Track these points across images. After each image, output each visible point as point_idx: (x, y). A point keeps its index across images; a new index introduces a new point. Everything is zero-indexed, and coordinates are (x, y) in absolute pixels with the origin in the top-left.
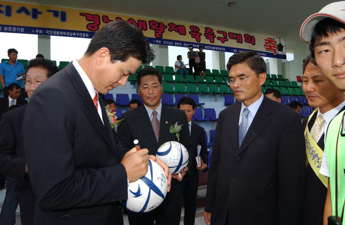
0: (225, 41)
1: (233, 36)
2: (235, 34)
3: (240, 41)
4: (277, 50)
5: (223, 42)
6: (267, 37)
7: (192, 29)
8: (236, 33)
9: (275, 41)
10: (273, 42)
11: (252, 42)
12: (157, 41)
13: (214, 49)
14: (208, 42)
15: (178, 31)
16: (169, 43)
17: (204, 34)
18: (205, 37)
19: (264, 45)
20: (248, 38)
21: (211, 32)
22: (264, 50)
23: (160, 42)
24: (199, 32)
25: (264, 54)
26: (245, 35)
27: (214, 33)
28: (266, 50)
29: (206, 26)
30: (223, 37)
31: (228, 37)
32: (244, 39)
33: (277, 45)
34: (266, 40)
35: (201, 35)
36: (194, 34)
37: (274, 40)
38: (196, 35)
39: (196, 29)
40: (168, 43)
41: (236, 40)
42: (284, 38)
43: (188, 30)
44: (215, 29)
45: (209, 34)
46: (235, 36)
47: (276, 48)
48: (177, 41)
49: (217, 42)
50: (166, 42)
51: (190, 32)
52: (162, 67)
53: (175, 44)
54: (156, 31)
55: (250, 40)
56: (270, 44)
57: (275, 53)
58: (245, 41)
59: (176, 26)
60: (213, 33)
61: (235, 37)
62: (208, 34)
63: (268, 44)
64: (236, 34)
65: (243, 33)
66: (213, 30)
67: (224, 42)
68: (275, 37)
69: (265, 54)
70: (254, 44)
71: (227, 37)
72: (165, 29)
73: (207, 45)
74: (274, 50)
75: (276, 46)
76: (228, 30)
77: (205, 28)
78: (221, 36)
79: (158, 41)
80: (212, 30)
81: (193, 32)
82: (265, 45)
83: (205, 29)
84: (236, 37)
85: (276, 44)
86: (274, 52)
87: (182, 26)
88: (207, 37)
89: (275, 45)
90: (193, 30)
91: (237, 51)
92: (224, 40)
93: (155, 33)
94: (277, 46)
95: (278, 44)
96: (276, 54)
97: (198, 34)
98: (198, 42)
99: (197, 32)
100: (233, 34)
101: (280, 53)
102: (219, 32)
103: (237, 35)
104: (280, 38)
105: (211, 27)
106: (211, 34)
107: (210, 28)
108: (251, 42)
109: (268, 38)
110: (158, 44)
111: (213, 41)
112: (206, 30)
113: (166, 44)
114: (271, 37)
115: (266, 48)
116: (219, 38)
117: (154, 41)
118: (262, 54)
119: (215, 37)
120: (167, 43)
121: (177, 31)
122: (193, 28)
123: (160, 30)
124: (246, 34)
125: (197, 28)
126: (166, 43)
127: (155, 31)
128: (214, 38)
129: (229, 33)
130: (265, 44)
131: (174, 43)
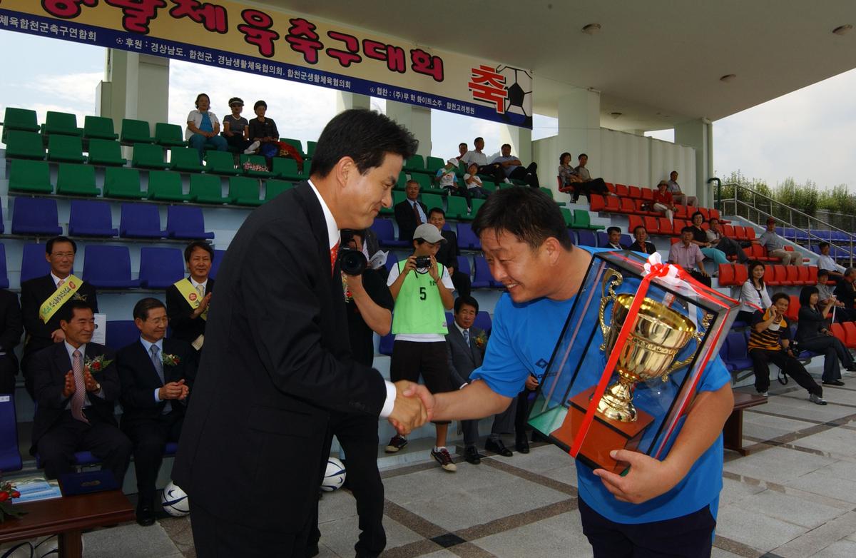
0: (352, 63)
1: (377, 50)
2: (383, 47)
3: (397, 66)
4: (508, 102)
5: (347, 63)
6: (478, 62)
7: (248, 19)
8: (386, 44)
9: (501, 78)
10: (495, 79)
11: (433, 73)
12: (129, 42)
13: (317, 80)
14: (298, 59)
15: (203, 20)
16: (171, 52)
17: (287, 37)
18: (289, 44)
19: (470, 83)
20: (421, 60)
21: (309, 33)
22: (469, 98)
23: (139, 44)
24: (271, 29)
25: (468, 108)
26: (413, 53)
27: (318, 37)
28: (474, 99)
29: (296, 15)
30: (347, 50)
31: (361, 53)
32: (409, 63)
33: (506, 88)
34: (474, 71)
35: (277, 37)
36: (254, 32)
37: (500, 74)
38: (259, 37)
39: (262, 20)
40: (167, 50)
41: (386, 62)
42: (528, 71)
43: (235, 20)
44: (323, 25)
45: (303, 37)
46: (385, 52)
47: (503, 97)
48: (198, 49)
49: (326, 63)
50: (159, 46)
51: (240, 27)
52: (146, 124)
53: (188, 55)
54: (128, 11)
55: (428, 67)
56: (487, 83)
57: (500, 109)
58: (413, 69)
59: (197, 5)
60: (315, 37)
61: (384, 54)
62: (299, 36)
63: (481, 84)
64: (387, 47)
65: (407, 45)
66: (315, 28)
67: (348, 65)
68: (503, 66)
69: (472, 110)
70: (440, 78)
71: (358, 50)
72: (159, 10)
73: (294, 68)
74: (500, 100)
75: (503, 90)
76: (362, 33)
77: (291, 21)
78: (341, 46)
79: (134, 43)
80: (312, 27)
81: (251, 26)
82: (471, 85)
83: (292, 24)
84: (387, 56)
85: (505, 85)
86: (496, 106)
87: (215, 6)
88: (294, 46)
89: (501, 87)
90: (252, 21)
91: (388, 94)
92: (349, 57)
93: (124, 19)
94: (507, 91)
95: (510, 84)
96: (503, 113)
97: (267, 33)
98: (265, 56)
99: (265, 29)
100: (375, 45)
101: (515, 109)
102: (337, 36)
103: (389, 49)
104: (516, 70)
105: (309, 18)
106: (310, 39)
107: (306, 21)
108: (430, 71)
109: (482, 67)
110: (133, 49)
111: (314, 59)
112: (295, 26)
113: (158, 54)
114: (492, 64)
115: (474, 92)
116: (331, 52)
117: (119, 41)
118: (463, 107)
119: (322, 47)
120: (163, 49)
121: (200, 19)
122: (253, 17)
123: (142, 11)
124: (417, 50)
125: (264, 17)
126: (159, 49)
127: (124, 11)
128: (319, 51)
129: (364, 41)
130: (472, 82)
131: (187, 52)
